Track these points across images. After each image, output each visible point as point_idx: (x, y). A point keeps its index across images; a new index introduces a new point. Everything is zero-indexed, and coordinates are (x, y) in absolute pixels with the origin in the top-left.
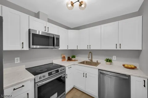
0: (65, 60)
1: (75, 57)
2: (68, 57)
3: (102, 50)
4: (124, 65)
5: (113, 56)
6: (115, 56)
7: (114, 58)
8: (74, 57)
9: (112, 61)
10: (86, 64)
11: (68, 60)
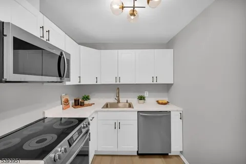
0: (69, 107)
1: (89, 99)
2: (75, 100)
3: (137, 84)
4: (157, 101)
5: (146, 92)
6: (147, 92)
7: (146, 94)
8: (87, 98)
9: (146, 99)
10: (110, 108)
11: (75, 105)
